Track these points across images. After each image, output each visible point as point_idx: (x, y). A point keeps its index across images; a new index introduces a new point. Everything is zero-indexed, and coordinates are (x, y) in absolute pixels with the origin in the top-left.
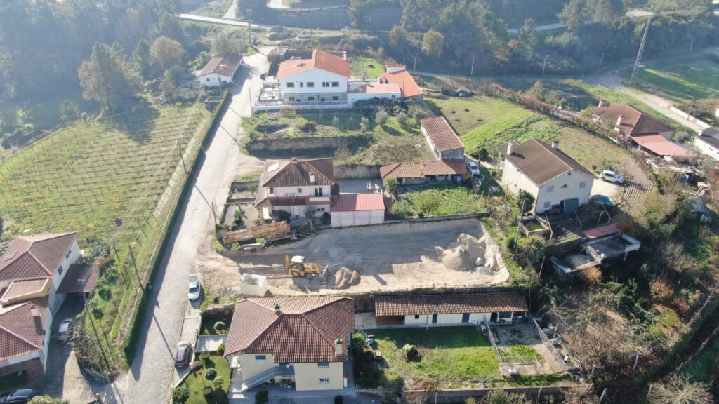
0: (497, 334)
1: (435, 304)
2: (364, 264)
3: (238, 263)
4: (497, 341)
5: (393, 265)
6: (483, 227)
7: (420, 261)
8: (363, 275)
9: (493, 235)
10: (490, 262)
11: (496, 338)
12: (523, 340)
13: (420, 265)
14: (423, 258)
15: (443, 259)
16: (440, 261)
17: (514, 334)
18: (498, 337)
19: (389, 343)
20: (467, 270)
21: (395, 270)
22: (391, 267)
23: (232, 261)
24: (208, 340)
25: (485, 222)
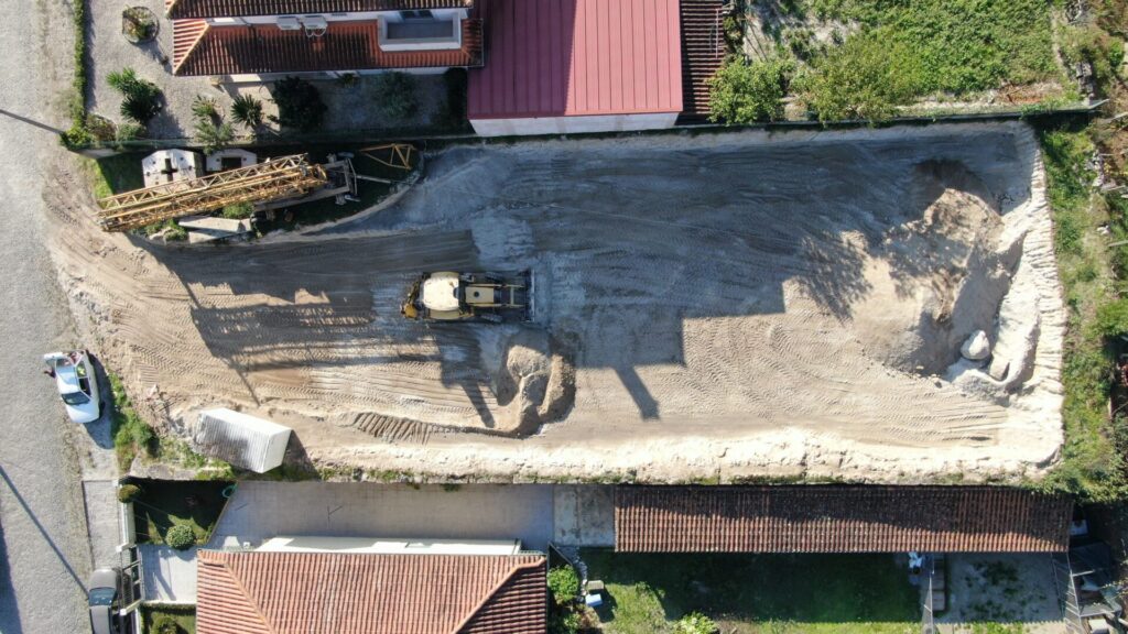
0: (947, 580)
1: (794, 518)
2: (588, 312)
3: (186, 280)
4: (941, 606)
5: (690, 326)
6: (1039, 175)
7: (778, 307)
8: (586, 364)
9: (1066, 239)
10: (1009, 353)
11: (941, 596)
12: (1014, 605)
13: (778, 333)
14: (790, 289)
15: (855, 306)
16: (843, 313)
17: (995, 583)
18: (947, 591)
19: (645, 597)
20: (925, 373)
21: (692, 353)
22: (679, 337)
23: (164, 271)
24: (166, 556)
25: (1055, 156)
